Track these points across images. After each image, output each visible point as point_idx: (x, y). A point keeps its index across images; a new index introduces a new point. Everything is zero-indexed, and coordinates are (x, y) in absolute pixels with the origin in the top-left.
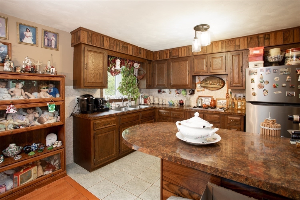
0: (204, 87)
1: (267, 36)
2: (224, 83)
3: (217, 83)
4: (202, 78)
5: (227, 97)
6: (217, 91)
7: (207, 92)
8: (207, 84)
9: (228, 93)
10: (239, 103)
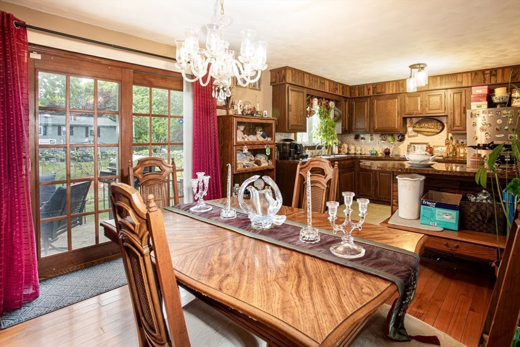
0: (418, 132)
1: (494, 72)
2: (443, 127)
3: (434, 126)
4: (415, 120)
5: (447, 144)
6: (434, 137)
7: (420, 138)
8: (421, 128)
9: (447, 139)
10: (462, 151)
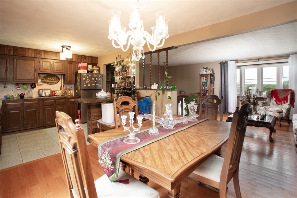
0: (44, 82)
2: (59, 80)
3: (55, 80)
4: (42, 76)
5: (61, 89)
6: (54, 85)
7: (46, 86)
9: (61, 86)
10: (69, 92)
